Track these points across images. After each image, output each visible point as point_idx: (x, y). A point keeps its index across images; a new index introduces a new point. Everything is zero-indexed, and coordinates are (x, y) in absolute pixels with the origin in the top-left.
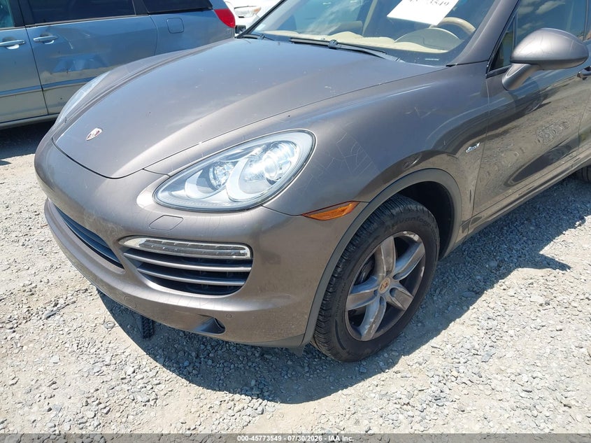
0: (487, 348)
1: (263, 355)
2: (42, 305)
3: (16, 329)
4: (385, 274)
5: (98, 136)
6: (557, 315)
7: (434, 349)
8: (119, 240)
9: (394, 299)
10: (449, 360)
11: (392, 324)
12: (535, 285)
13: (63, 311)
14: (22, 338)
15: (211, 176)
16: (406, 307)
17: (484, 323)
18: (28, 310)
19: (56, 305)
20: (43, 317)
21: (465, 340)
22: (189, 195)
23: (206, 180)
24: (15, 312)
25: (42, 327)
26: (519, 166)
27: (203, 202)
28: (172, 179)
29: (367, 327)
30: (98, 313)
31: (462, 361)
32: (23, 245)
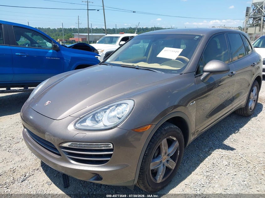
0: (207, 184)
1: (116, 192)
2: (19, 176)
3: (8, 187)
4: (164, 154)
5: (50, 104)
6: (234, 169)
7: (186, 185)
8: (60, 144)
9: (168, 165)
10: (193, 189)
11: (169, 175)
12: (224, 157)
13: (28, 179)
14: (12, 191)
15: (96, 117)
16: (173, 168)
17: (205, 174)
18: (13, 179)
19: (25, 176)
20: (20, 181)
21: (198, 181)
22: (88, 125)
23: (94, 119)
24: (8, 180)
25: (20, 186)
26: (212, 108)
27: (94, 127)
28: (81, 119)
29: (159, 177)
30: (44, 178)
31: (198, 189)
32: (8, 151)
